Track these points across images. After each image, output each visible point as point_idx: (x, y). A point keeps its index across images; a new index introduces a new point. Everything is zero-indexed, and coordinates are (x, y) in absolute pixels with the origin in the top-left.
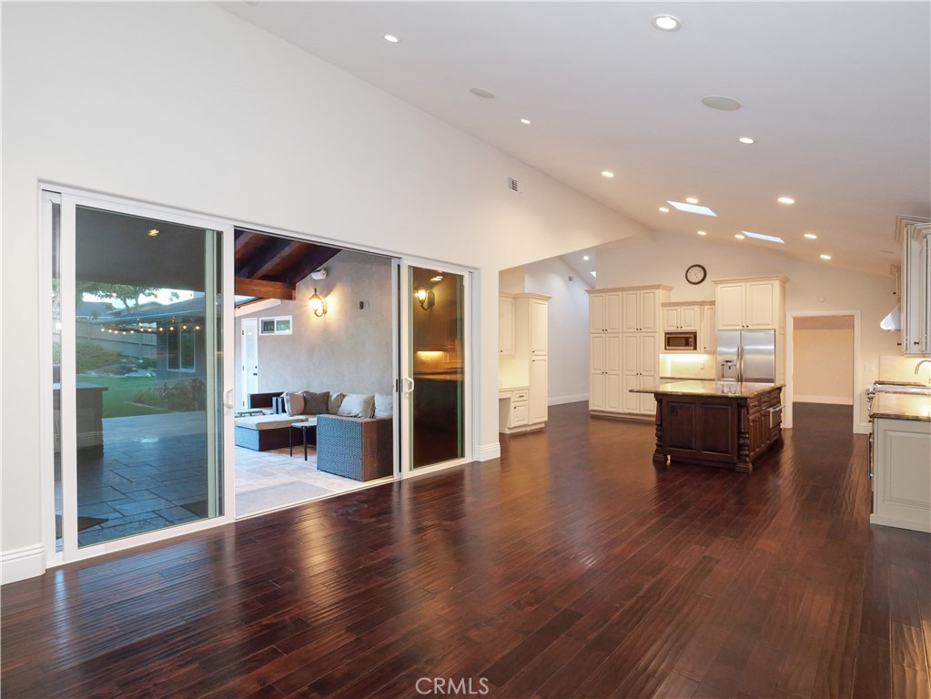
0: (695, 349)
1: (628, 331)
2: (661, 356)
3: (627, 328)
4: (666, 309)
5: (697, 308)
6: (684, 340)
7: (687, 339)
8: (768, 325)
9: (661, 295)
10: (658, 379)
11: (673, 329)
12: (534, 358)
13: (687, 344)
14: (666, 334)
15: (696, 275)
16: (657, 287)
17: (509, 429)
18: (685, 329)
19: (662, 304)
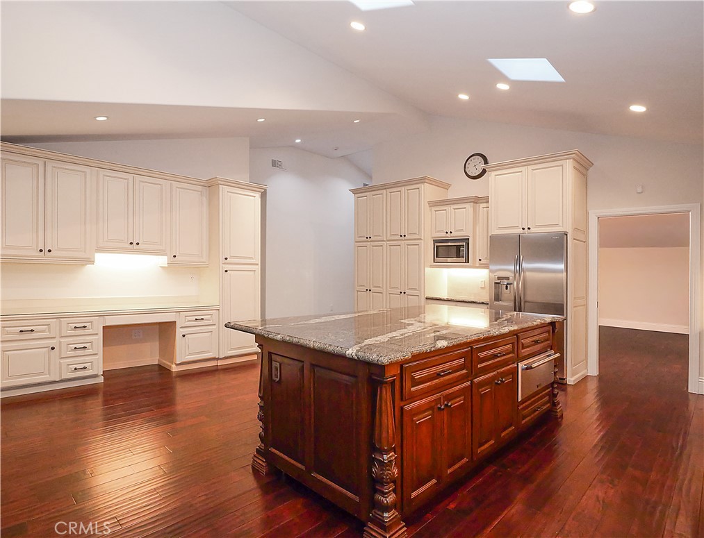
0: (467, 261)
1: (392, 238)
2: (428, 270)
3: (391, 235)
4: (434, 209)
5: (469, 206)
6: (454, 251)
7: (458, 247)
8: (557, 225)
9: (428, 192)
10: (423, 300)
11: (442, 235)
12: (227, 267)
13: (458, 256)
14: (435, 241)
15: (476, 167)
16: (422, 180)
17: (177, 365)
18: (456, 235)
19: (429, 203)
